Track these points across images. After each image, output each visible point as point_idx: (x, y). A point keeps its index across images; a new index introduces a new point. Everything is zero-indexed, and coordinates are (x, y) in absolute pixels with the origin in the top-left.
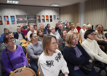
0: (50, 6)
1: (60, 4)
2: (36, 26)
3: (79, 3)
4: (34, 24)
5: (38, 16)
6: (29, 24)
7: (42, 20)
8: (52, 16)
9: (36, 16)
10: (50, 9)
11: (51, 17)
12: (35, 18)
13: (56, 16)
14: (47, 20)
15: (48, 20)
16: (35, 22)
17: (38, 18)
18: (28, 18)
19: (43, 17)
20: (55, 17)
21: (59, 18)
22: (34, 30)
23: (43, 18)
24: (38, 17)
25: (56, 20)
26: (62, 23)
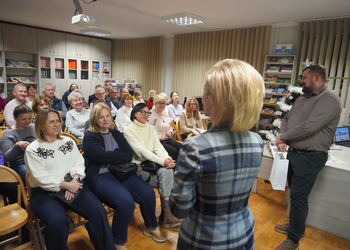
1: (109, 33)
2: (35, 86)
3: (162, 37)
4: (28, 81)
5: (42, 58)
6: (12, 78)
7: (57, 70)
8: (87, 62)
9: (35, 57)
10: (83, 42)
11: (85, 64)
12: (34, 63)
13: (101, 65)
14: (73, 72)
15: (75, 72)
16: (33, 75)
17: (41, 64)
18: (8, 62)
19: (59, 63)
20: (97, 68)
21: (108, 69)
22: (27, 99)
23: (60, 67)
24: (44, 61)
25: (100, 74)
26: (114, 84)
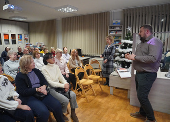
0: (11, 19)
1: (26, 18)
3: (55, 20)
8: (15, 35)
10: (12, 24)
11: (13, 36)
13: (23, 36)
15: (8, 40)
20: (21, 37)
21: (27, 38)
25: (23, 41)
